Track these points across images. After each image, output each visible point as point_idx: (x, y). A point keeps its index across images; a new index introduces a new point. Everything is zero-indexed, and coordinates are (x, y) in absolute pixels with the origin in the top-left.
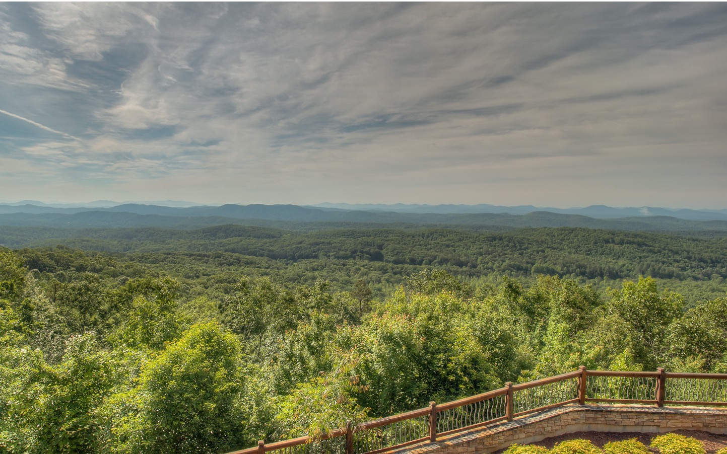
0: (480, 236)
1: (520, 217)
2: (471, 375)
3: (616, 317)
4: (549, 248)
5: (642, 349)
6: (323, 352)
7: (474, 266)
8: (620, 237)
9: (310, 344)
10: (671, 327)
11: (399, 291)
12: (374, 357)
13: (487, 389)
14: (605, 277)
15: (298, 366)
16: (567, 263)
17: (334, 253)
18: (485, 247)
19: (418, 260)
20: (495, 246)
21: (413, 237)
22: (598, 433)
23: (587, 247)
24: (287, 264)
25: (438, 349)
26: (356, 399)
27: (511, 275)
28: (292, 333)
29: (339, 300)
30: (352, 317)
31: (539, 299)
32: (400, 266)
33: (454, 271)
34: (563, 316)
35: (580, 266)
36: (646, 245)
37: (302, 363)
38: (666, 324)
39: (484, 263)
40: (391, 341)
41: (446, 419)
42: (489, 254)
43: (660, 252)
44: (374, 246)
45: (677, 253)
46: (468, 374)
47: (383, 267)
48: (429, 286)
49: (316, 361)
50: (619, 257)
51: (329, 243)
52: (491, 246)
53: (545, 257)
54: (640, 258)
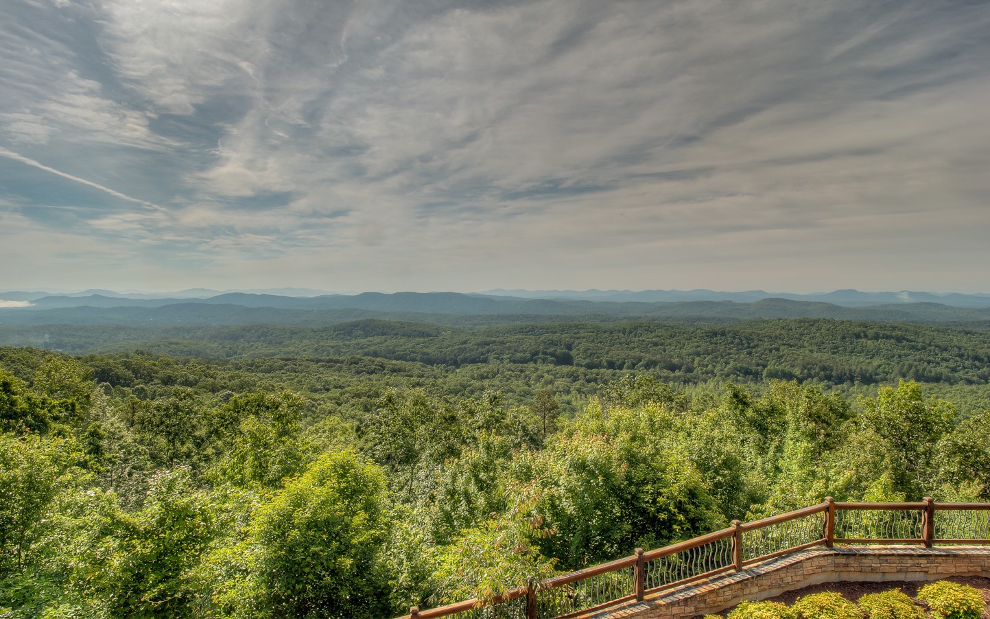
0: (698, 331)
1: (749, 305)
2: (688, 512)
3: (870, 433)
4: (784, 345)
5: (903, 475)
6: (495, 486)
7: (690, 370)
8: (874, 330)
9: (478, 476)
10: (940, 444)
11: (594, 404)
12: (562, 491)
13: (708, 530)
14: (856, 382)
15: (463, 507)
16: (808, 364)
17: (508, 356)
18: (704, 345)
19: (618, 363)
20: (716, 344)
21: (612, 333)
22: (850, 583)
23: (833, 343)
24: (447, 371)
25: (645, 479)
26: (539, 548)
27: (737, 381)
28: (453, 462)
29: (515, 417)
30: (532, 440)
31: (773, 411)
32: (595, 370)
33: (664, 377)
34: (803, 433)
35: (824, 369)
36: (907, 340)
37: (467, 502)
38: (933, 440)
39: (703, 366)
40: (584, 470)
41: (657, 570)
42: (709, 354)
44: (561, 345)
45: (946, 350)
46: (683, 511)
47: (573, 372)
48: (632, 396)
49: (487, 498)
50: (874, 355)
51: (502, 343)
52: (712, 343)
53: (780, 357)
54: (900, 357)
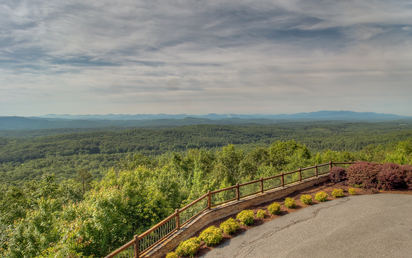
2: (157, 211)
3: (221, 164)
4: (193, 135)
5: (231, 177)
6: (52, 228)
7: (158, 149)
9: (40, 225)
10: (240, 164)
11: (111, 172)
12: (94, 219)
13: (166, 216)
14: (216, 146)
15: (30, 246)
16: (201, 142)
17: (59, 152)
18: (163, 137)
19: (124, 150)
21: (121, 135)
22: (217, 220)
24: (14, 166)
25: (138, 202)
26: (82, 253)
28: (20, 221)
29: (65, 186)
30: (76, 196)
31: (190, 161)
32: (112, 155)
33: (147, 153)
34: (200, 168)
35: (206, 143)
36: (230, 131)
37: (32, 242)
38: (238, 163)
39: (163, 146)
40: (106, 206)
41: (145, 242)
42: (165, 141)
43: (235, 133)
44: (93, 143)
45: (241, 133)
46: (156, 212)
47: (100, 157)
48: (132, 164)
49: (46, 236)
50: (221, 136)
51: (55, 145)
52: (167, 137)
53: (192, 140)
54: (228, 136)
